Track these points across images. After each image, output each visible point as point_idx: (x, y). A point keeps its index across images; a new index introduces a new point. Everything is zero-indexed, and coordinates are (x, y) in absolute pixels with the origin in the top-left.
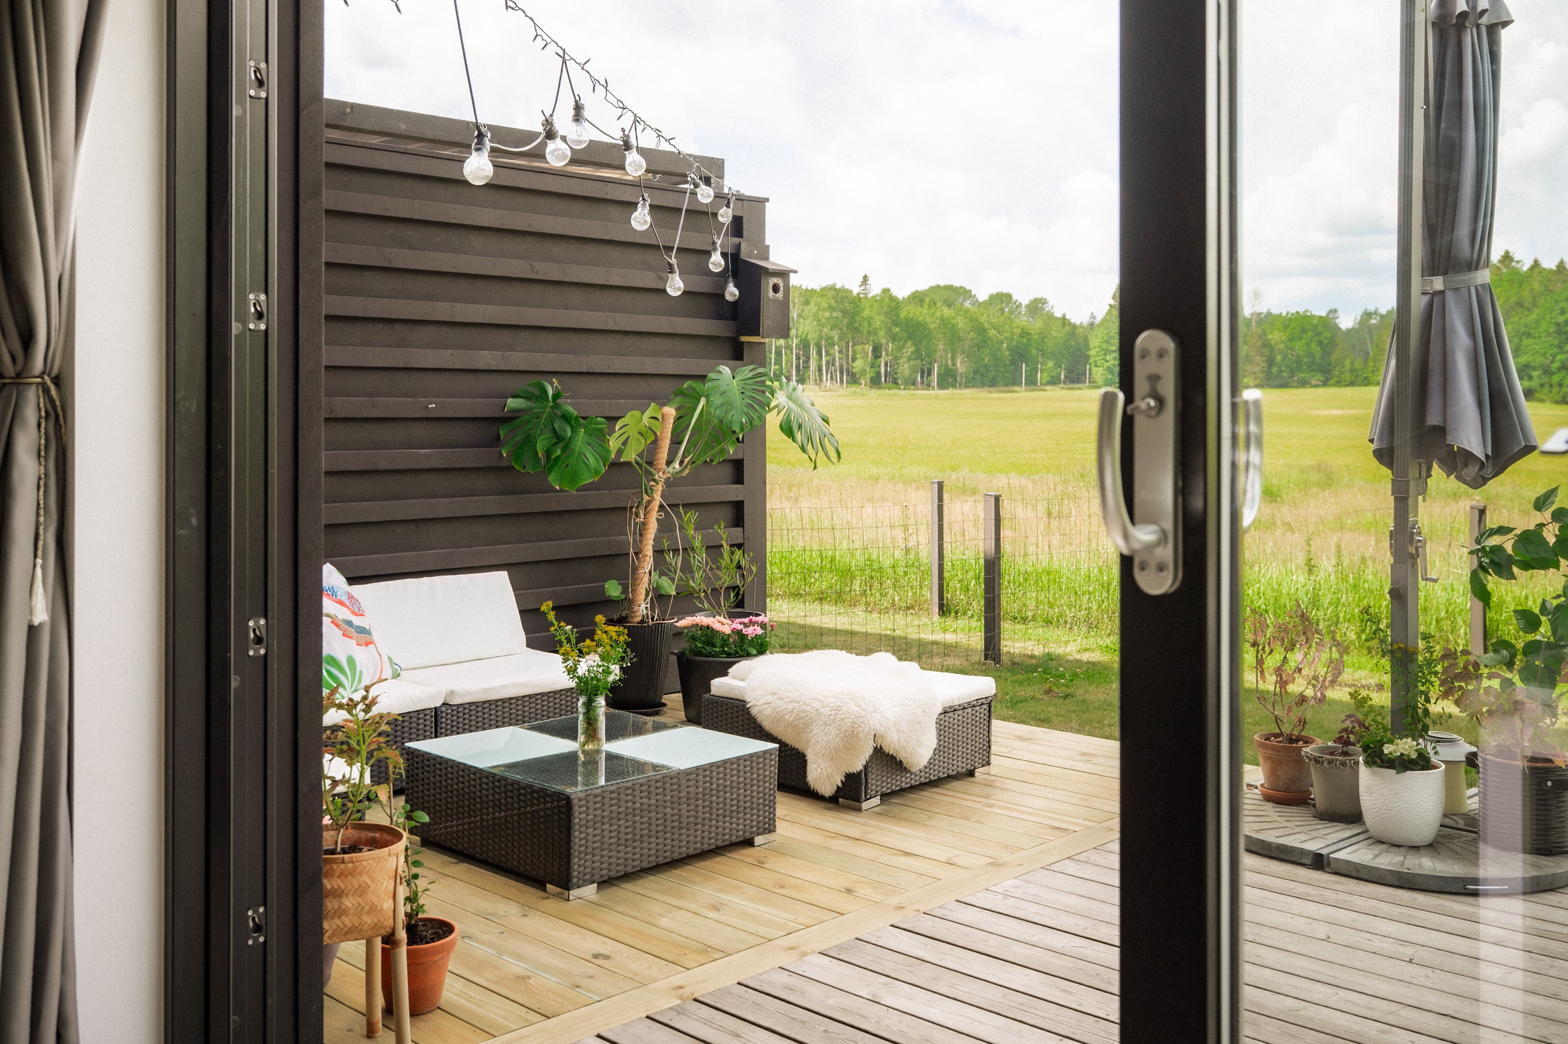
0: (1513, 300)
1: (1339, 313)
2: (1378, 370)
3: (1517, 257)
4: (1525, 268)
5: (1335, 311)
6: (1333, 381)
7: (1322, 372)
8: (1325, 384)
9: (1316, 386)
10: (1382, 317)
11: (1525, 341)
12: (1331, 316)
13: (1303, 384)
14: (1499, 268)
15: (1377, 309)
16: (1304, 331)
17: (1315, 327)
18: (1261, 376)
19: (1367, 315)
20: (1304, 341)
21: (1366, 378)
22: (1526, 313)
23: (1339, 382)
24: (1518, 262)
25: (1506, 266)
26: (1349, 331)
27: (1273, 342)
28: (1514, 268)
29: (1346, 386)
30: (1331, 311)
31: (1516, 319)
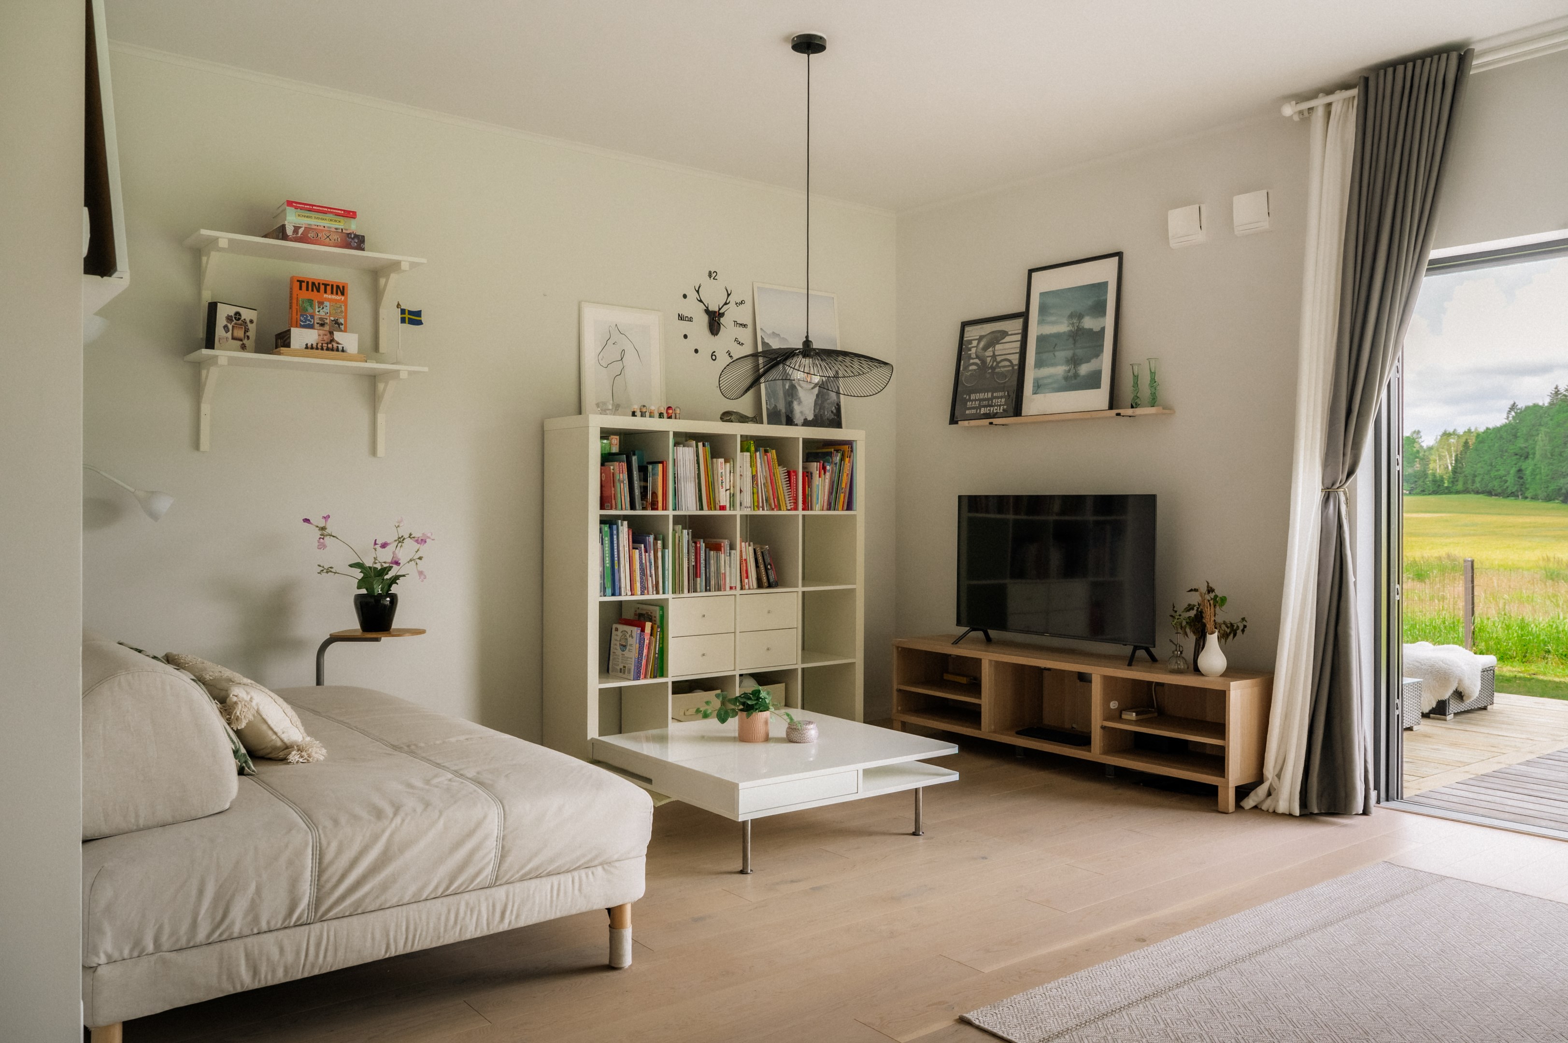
1: (1422, 434)
2: (1457, 481)
5: (1419, 432)
6: (1418, 490)
10: (1459, 436)
12: (1415, 436)
15: (1455, 430)
19: (1446, 435)
21: (1447, 487)
23: (1423, 491)
26: (1430, 448)
29: (1430, 494)
30: (1415, 432)
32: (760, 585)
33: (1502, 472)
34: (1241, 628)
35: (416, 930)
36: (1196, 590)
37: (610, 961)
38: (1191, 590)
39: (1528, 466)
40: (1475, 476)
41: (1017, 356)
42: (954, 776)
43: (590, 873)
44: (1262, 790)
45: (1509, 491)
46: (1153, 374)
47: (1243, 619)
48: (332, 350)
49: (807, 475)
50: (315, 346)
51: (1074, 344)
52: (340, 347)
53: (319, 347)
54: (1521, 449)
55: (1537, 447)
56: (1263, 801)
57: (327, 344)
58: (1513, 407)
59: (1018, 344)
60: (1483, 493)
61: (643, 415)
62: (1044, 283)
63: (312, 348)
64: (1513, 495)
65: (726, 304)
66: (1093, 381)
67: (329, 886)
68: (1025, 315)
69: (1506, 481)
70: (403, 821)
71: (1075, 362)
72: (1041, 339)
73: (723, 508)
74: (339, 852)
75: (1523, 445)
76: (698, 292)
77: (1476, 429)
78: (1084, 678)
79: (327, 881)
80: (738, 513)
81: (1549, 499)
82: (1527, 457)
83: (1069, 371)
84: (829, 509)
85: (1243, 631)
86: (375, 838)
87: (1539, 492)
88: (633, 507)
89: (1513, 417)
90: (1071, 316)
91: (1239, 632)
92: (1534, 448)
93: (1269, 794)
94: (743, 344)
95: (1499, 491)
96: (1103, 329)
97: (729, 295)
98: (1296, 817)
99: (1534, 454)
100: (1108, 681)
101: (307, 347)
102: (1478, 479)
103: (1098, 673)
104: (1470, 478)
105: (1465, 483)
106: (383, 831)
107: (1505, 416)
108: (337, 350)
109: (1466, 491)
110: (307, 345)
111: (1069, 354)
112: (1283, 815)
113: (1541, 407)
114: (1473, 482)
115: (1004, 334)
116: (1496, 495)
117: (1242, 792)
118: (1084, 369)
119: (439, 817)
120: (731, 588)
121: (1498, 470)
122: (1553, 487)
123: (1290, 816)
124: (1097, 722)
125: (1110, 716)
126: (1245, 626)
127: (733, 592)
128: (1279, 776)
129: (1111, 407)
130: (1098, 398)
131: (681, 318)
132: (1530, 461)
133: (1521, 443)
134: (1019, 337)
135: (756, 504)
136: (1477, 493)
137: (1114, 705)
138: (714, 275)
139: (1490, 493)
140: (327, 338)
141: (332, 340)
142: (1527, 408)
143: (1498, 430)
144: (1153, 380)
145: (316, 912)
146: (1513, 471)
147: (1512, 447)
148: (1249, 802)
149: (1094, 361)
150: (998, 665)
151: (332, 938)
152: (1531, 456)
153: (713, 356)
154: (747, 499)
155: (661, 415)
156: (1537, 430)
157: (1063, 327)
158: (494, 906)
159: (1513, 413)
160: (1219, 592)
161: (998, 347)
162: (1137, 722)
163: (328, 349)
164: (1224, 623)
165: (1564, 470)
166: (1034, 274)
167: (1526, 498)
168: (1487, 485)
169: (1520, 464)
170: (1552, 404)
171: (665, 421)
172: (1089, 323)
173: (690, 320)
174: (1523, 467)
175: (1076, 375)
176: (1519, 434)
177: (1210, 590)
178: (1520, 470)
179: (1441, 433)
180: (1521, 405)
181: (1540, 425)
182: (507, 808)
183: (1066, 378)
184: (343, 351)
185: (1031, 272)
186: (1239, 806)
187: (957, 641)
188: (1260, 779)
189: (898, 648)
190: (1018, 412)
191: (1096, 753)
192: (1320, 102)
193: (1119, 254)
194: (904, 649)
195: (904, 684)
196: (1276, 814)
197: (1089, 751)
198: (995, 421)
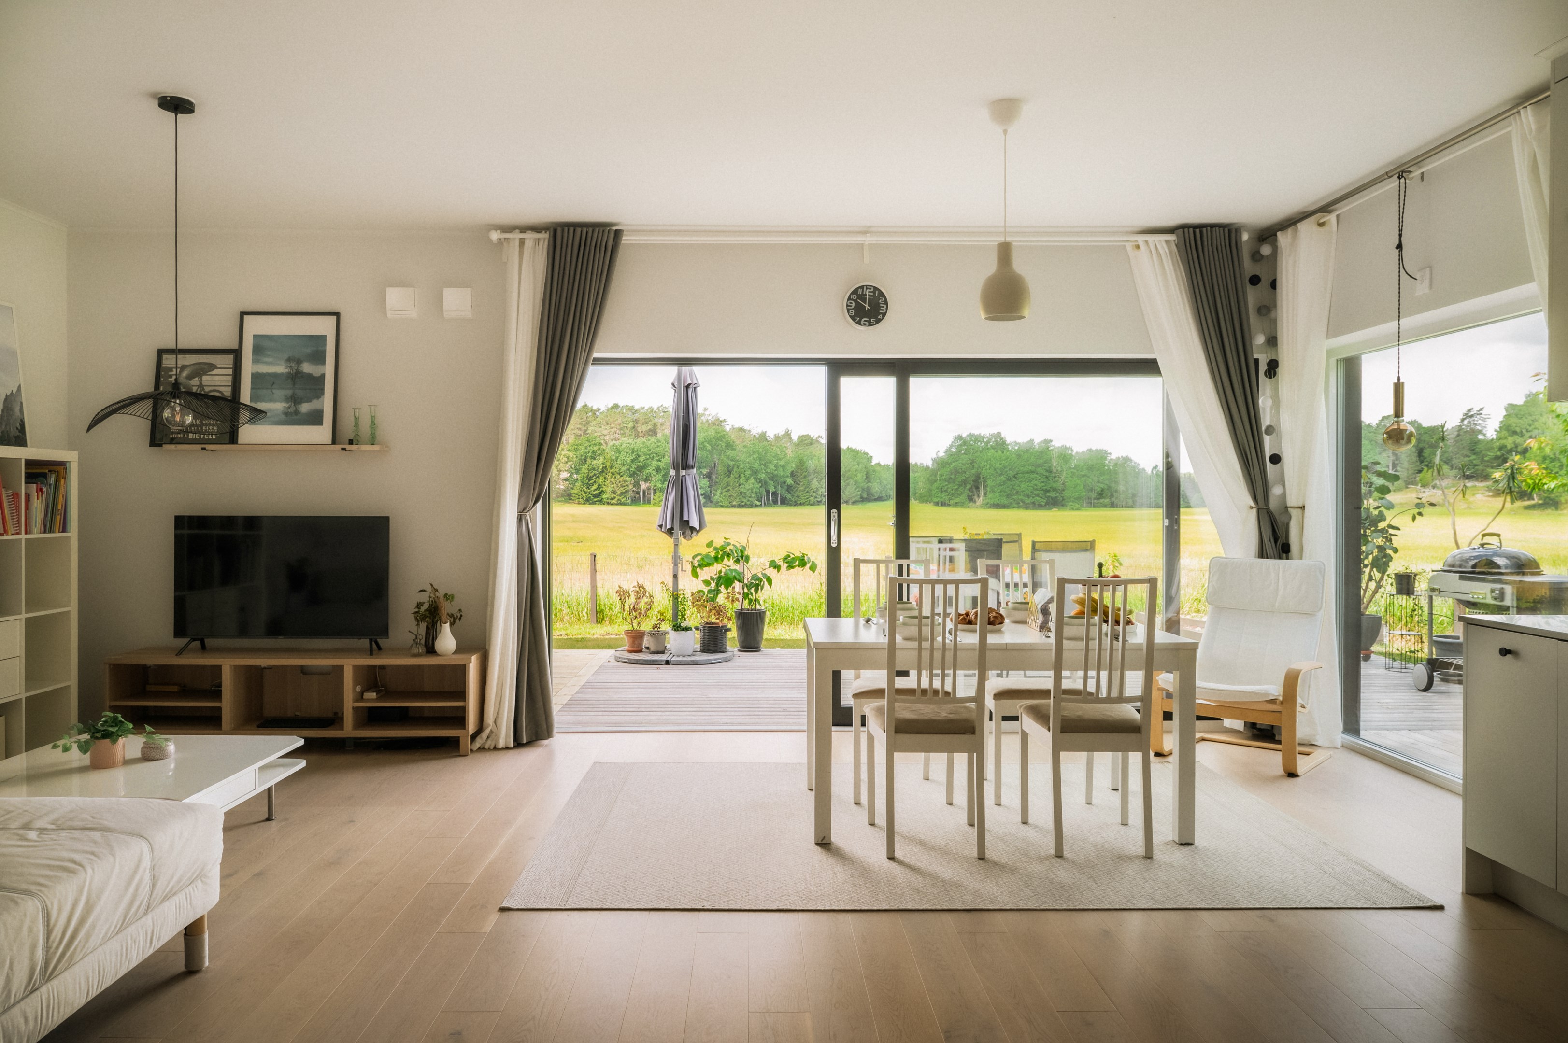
34: (464, 617)
36: (424, 591)
38: (421, 591)
41: (230, 389)
44: (484, 735)
46: (373, 417)
47: (460, 610)
51: (294, 384)
56: (487, 743)
59: (230, 378)
62: (258, 327)
66: (315, 419)
68: (237, 354)
71: (295, 400)
72: (256, 377)
78: (341, 668)
83: (289, 408)
84: (45, 532)
85: (460, 619)
90: (289, 360)
91: (464, 620)
93: (491, 736)
96: (323, 376)
98: (511, 749)
100: (356, 668)
103: (348, 664)
111: (289, 392)
112: (502, 749)
115: (212, 367)
118: (305, 408)
123: (507, 748)
124: (348, 703)
125: (356, 698)
126: (461, 616)
128: (496, 724)
129: (334, 442)
130: (321, 434)
134: (230, 372)
137: (358, 689)
144: (373, 423)
148: (477, 745)
149: (315, 402)
150: (237, 669)
157: (280, 369)
161: (205, 378)
162: (378, 699)
166: (245, 317)
172: (307, 368)
175: (297, 412)
177: (435, 590)
183: (286, 414)
185: (242, 315)
187: (180, 652)
188: (483, 726)
189: (110, 665)
190: (233, 439)
191: (348, 729)
192: (517, 236)
193: (337, 314)
194: (114, 665)
195: (116, 700)
196: (495, 749)
197: (343, 730)
198: (208, 447)
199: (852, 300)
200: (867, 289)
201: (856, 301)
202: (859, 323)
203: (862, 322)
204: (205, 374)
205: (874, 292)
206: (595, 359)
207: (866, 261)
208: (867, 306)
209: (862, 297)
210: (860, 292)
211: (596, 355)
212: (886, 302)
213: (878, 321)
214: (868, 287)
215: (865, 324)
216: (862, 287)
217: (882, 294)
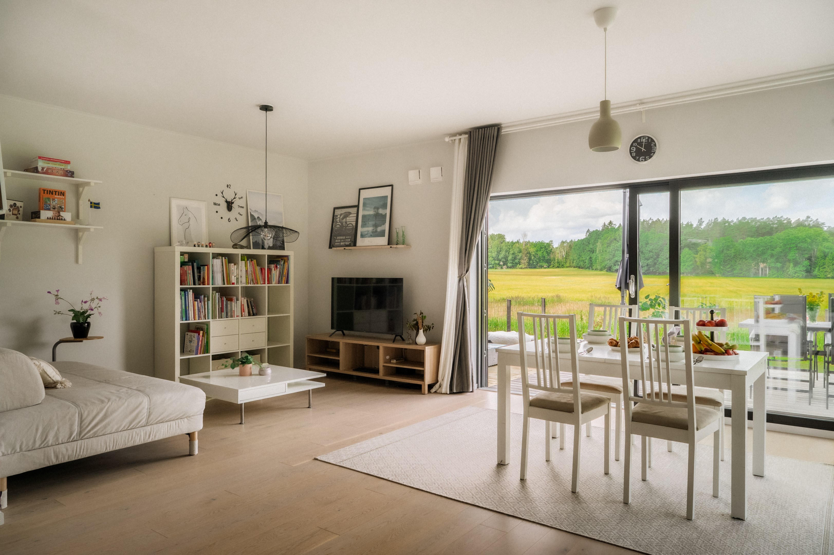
0: (613, 238)
2: (567, 262)
3: (614, 223)
4: (617, 227)
5: (552, 241)
6: (551, 266)
7: (547, 263)
8: (548, 267)
9: (545, 268)
10: (568, 243)
11: (616, 252)
12: (550, 243)
13: (541, 267)
14: (608, 226)
15: (566, 240)
16: (541, 248)
17: (545, 247)
18: (527, 264)
19: (563, 242)
20: (541, 252)
21: (563, 265)
22: (617, 242)
23: (553, 266)
24: (614, 225)
25: (610, 226)
26: (557, 248)
27: (530, 252)
28: (613, 227)
29: (556, 268)
30: (550, 241)
31: (614, 244)
32: (249, 315)
33: (584, 259)
34: (432, 327)
35: (117, 442)
37: (189, 453)
38: (415, 314)
39: (594, 256)
40: (574, 260)
41: (355, 222)
42: (323, 385)
43: (182, 421)
44: (437, 385)
45: (587, 267)
46: (403, 232)
47: (433, 324)
48: (60, 220)
49: (270, 270)
50: (51, 218)
51: (376, 219)
52: (63, 218)
53: (53, 218)
54: (591, 249)
55: (597, 248)
56: (438, 389)
57: (57, 217)
58: (588, 230)
59: (355, 218)
60: (577, 267)
61: (199, 246)
62: (365, 194)
63: (50, 219)
64: (588, 268)
65: (235, 198)
66: (382, 234)
67: (85, 427)
68: (358, 206)
69: (585, 262)
70: (112, 404)
71: (376, 226)
72: (364, 216)
73: (233, 284)
74: (88, 415)
75: (592, 247)
76: (222, 193)
77: (574, 240)
78: (378, 347)
79: (84, 425)
80: (240, 285)
81: (601, 270)
82: (593, 252)
83: (374, 229)
84: (279, 283)
85: (433, 328)
86: (101, 410)
87: (598, 267)
88: (194, 284)
89: (588, 235)
90: (375, 208)
91: (431, 328)
92: (596, 248)
93: (440, 386)
94: (242, 215)
95: (583, 266)
96: (386, 214)
97: (236, 195)
98: (448, 394)
99: (596, 251)
100: (385, 348)
101: (48, 218)
102: (575, 261)
103: (382, 345)
104: (572, 261)
105: (570, 263)
106: (105, 407)
107: (585, 235)
108: (62, 219)
109: (570, 267)
110: (48, 217)
111: (373, 223)
112: (444, 394)
113: (599, 231)
114: (573, 263)
115: (350, 213)
116: (582, 268)
117: (431, 387)
118: (379, 229)
119: (125, 402)
120: (237, 316)
121: (582, 258)
122: (603, 265)
123: (446, 394)
124: (381, 364)
125: (386, 362)
126: (433, 327)
127: (238, 318)
128: (443, 380)
129: (389, 244)
130: (383, 241)
131: (215, 204)
132: (594, 254)
133: (591, 246)
134: (355, 215)
135: (247, 282)
136: (574, 267)
137: (388, 357)
138: (229, 186)
139: (579, 267)
140: (57, 215)
141: (59, 216)
142: (593, 231)
143: (582, 240)
144: (403, 235)
145: (80, 436)
146: (588, 258)
147: (587, 248)
148: (433, 390)
149: (383, 226)
150: (346, 344)
151: (86, 445)
152: (595, 252)
153: (229, 220)
154: (244, 280)
155: (206, 246)
156: (597, 241)
157: (372, 212)
158: (146, 433)
159: (588, 234)
160: (424, 315)
162: (396, 364)
163: (57, 219)
164: (426, 325)
165: (607, 258)
166: (361, 190)
167: (593, 269)
168: (578, 264)
169: (591, 255)
170: (603, 230)
171: (208, 248)
172: (381, 211)
173: (219, 205)
174: (592, 257)
175: (376, 231)
176: (590, 242)
177: (421, 313)
178: (591, 258)
179: (561, 242)
180: (591, 230)
181: (598, 238)
182: (151, 398)
183: (373, 232)
184: (64, 220)
185: (360, 189)
186: (429, 391)
187: (331, 335)
188: (437, 381)
189: (307, 339)
190: (355, 245)
191: (381, 376)
192: (458, 137)
193: (392, 186)
194: (310, 339)
195: (310, 353)
196: (441, 393)
197: (379, 375)
198: (346, 248)
199: (634, 146)
200: (643, 138)
201: (636, 147)
202: (638, 160)
203: (641, 159)
204: (347, 217)
205: (648, 140)
206: (491, 197)
207: (644, 121)
208: (643, 149)
209: (640, 144)
210: (639, 141)
211: (491, 195)
212: (655, 145)
213: (650, 157)
214: (644, 137)
215: (642, 160)
216: (640, 138)
217: (652, 140)
